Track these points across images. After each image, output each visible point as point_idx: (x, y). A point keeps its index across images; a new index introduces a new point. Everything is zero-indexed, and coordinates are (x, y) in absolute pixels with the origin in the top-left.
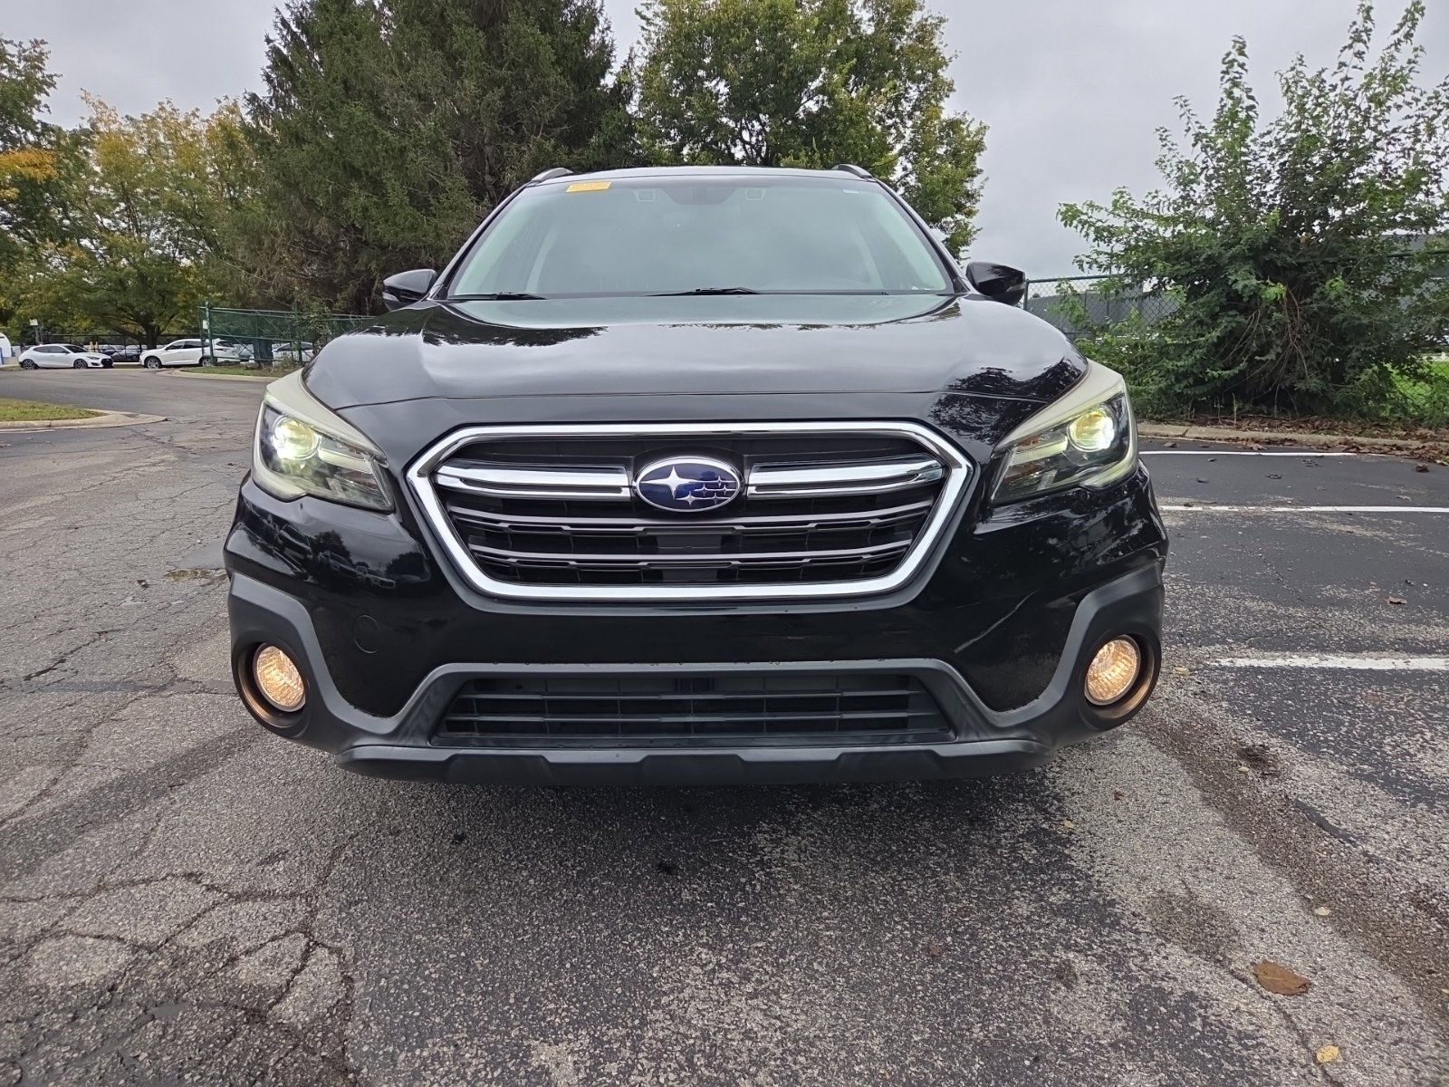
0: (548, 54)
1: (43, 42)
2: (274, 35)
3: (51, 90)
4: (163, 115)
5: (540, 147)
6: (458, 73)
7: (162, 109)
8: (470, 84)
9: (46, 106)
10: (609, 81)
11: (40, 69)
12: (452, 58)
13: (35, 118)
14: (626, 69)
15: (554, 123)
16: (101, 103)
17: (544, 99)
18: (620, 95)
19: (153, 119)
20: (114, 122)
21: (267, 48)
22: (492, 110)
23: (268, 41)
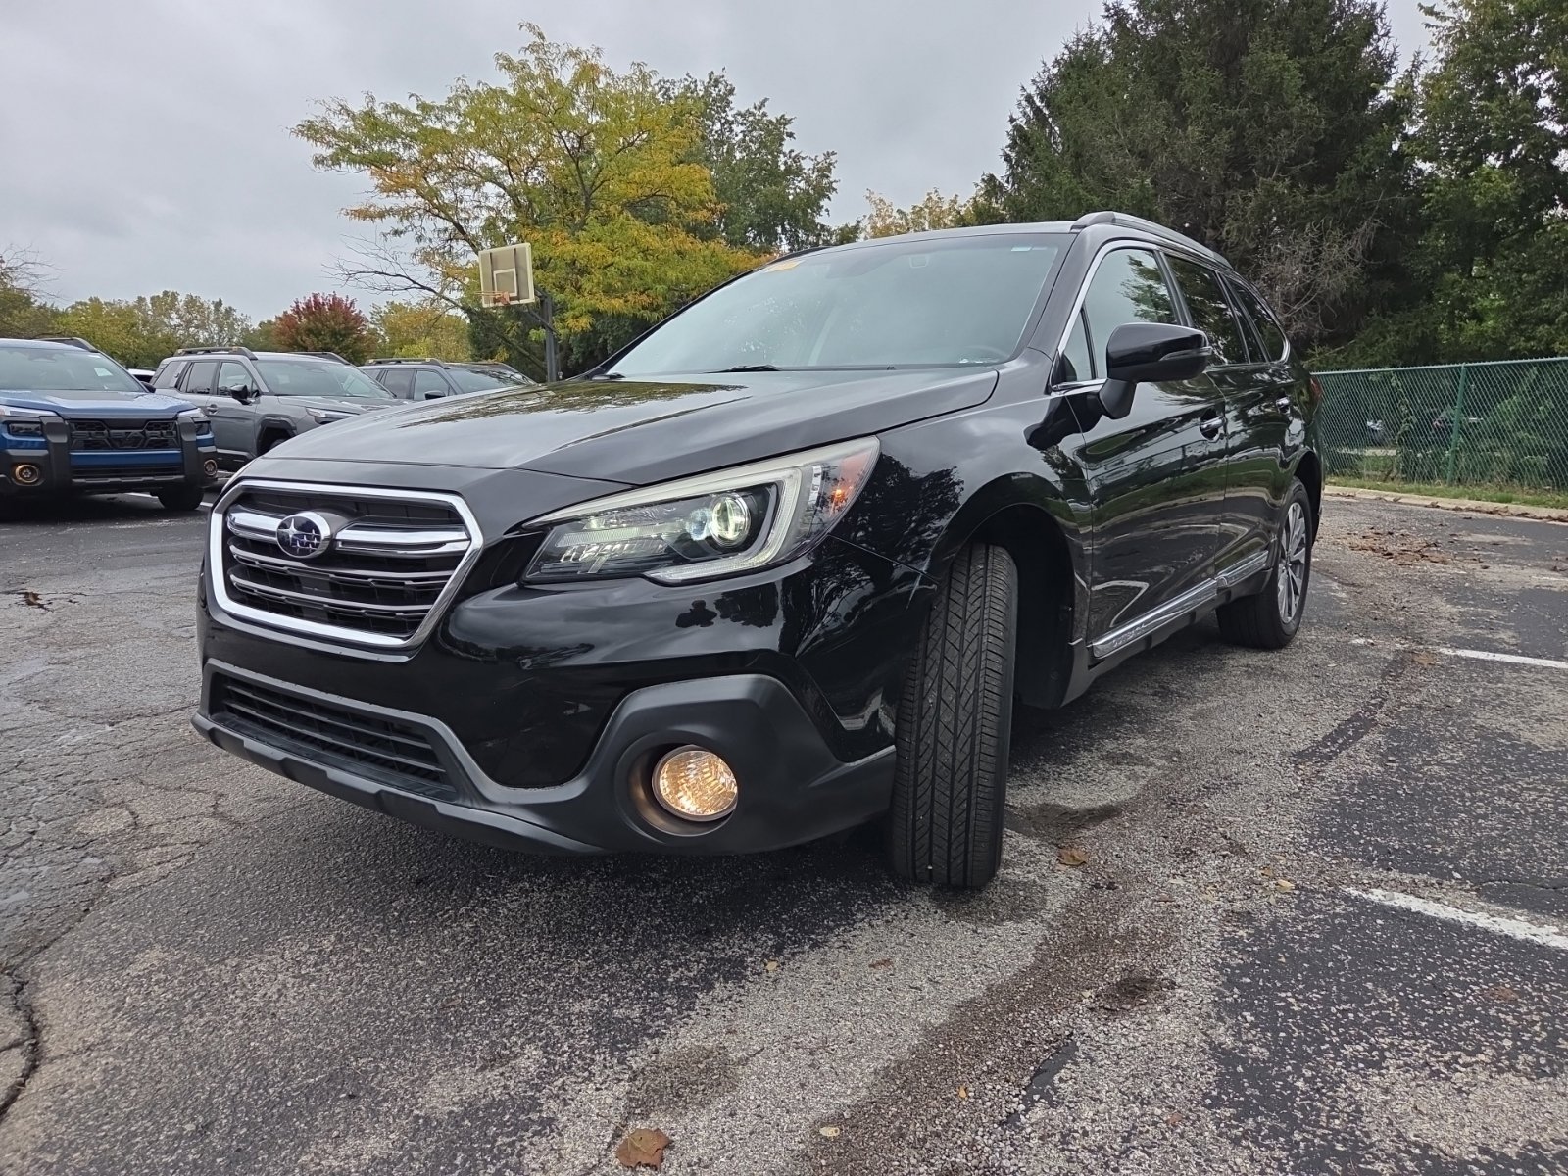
0: (1293, 79)
1: (833, 153)
2: (1017, 114)
3: (833, 195)
4: (930, 205)
5: (1270, 192)
6: (1183, 122)
7: (930, 199)
8: (1194, 131)
9: (827, 210)
10: (1384, 96)
11: (828, 177)
12: (1179, 106)
13: (817, 221)
14: (1410, 76)
15: (1293, 160)
16: (881, 200)
17: (1284, 133)
18: (1395, 112)
19: (922, 209)
20: (890, 216)
21: (1010, 128)
22: (1217, 155)
23: (1012, 120)
